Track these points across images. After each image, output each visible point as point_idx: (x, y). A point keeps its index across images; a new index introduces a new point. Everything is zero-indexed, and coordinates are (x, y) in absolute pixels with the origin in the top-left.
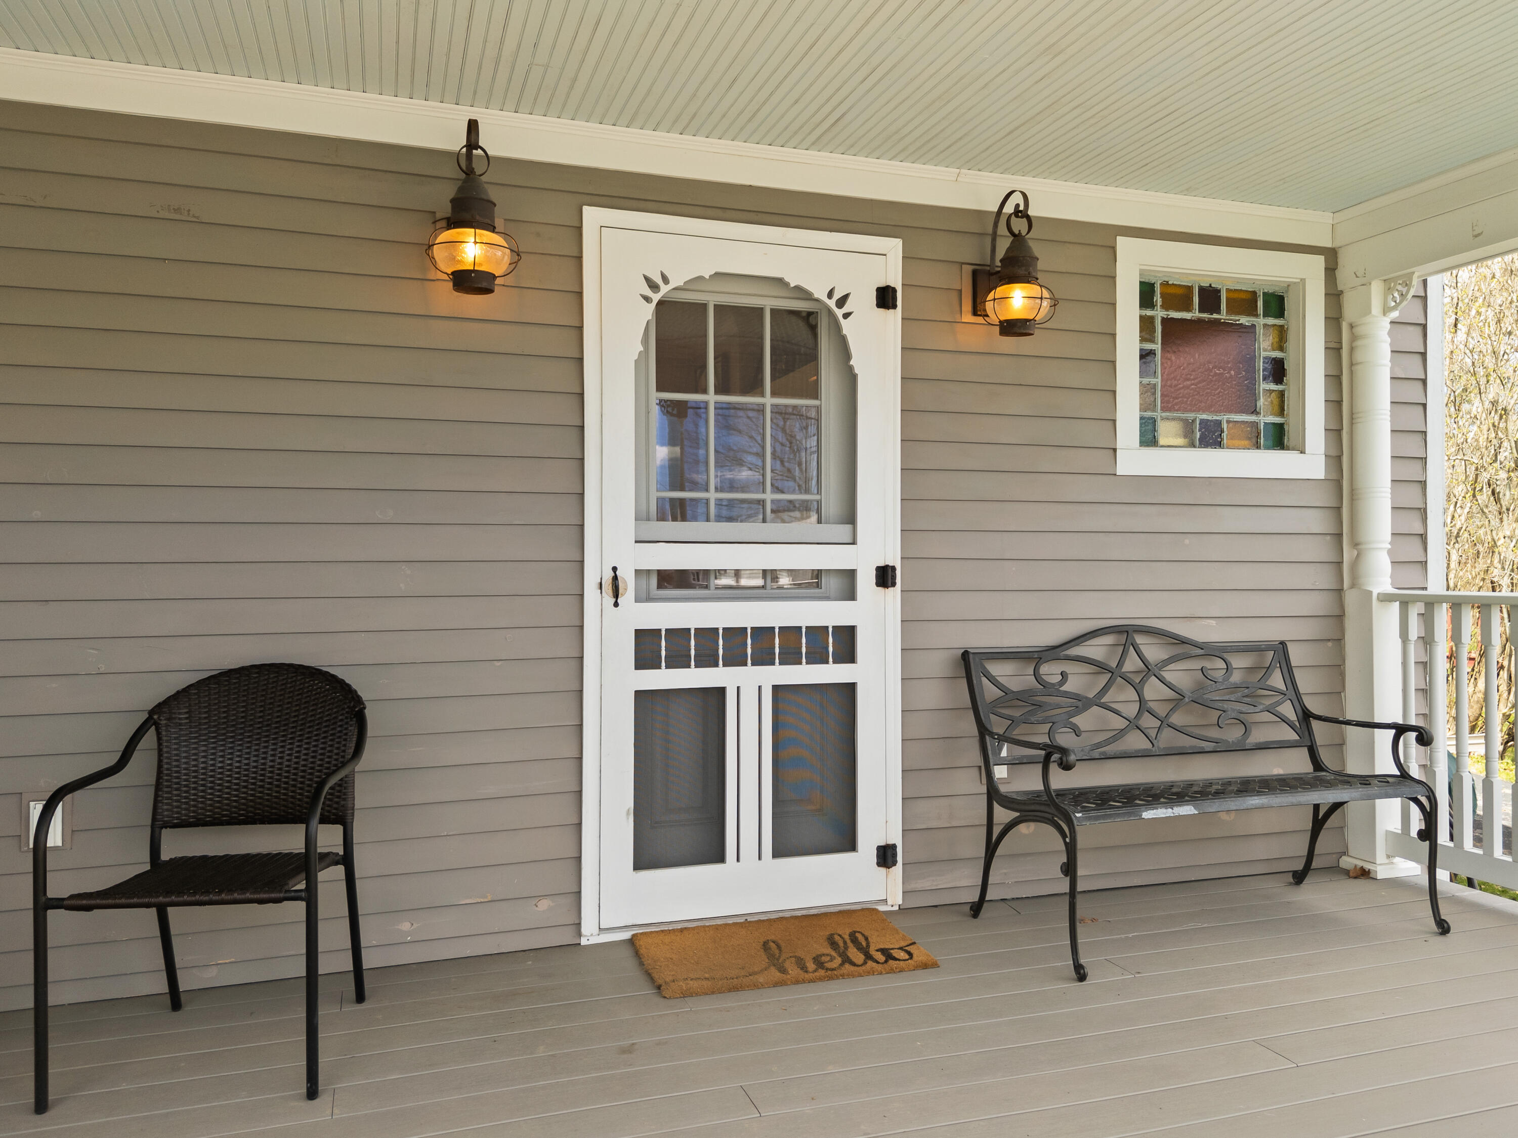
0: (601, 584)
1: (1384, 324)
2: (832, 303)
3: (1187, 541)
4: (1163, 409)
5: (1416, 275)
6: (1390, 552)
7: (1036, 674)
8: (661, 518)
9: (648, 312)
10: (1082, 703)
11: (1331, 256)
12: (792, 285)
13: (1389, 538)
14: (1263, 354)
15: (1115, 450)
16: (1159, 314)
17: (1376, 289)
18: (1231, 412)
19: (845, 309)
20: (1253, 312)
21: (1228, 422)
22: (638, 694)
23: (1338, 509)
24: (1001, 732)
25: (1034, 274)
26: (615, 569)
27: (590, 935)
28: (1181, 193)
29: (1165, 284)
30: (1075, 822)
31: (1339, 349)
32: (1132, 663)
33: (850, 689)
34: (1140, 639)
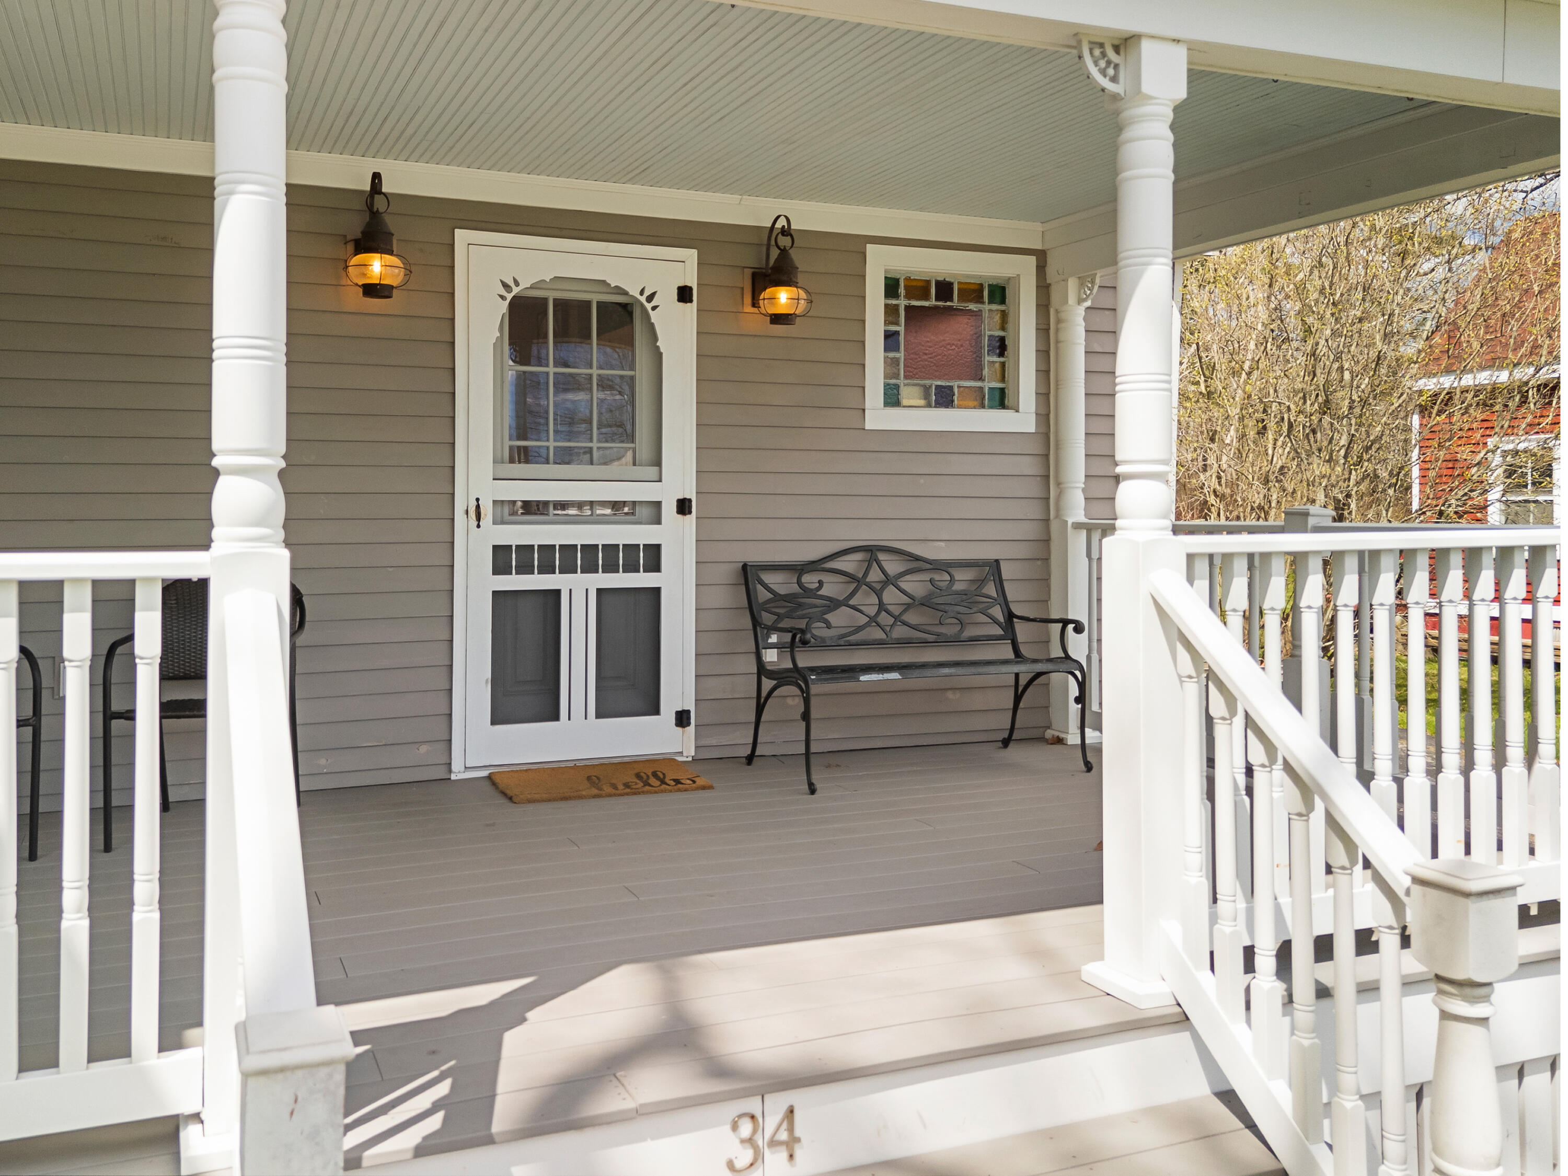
0: (467, 511)
1: (1081, 311)
2: (643, 299)
3: (922, 481)
4: (906, 377)
5: (1098, 275)
6: (1084, 490)
7: (799, 583)
8: (512, 461)
9: (504, 306)
10: (834, 604)
11: (1041, 256)
12: (612, 286)
13: (1083, 479)
14: (988, 333)
15: (864, 410)
16: (902, 302)
17: (1072, 284)
18: (961, 379)
19: (653, 303)
20: (979, 299)
21: (959, 387)
22: (495, 593)
23: (1047, 456)
24: (770, 624)
25: (795, 280)
26: (478, 500)
27: (458, 773)
28: (917, 210)
29: (908, 279)
30: (810, 682)
31: (1047, 330)
32: (875, 575)
33: (657, 591)
34: (881, 556)
